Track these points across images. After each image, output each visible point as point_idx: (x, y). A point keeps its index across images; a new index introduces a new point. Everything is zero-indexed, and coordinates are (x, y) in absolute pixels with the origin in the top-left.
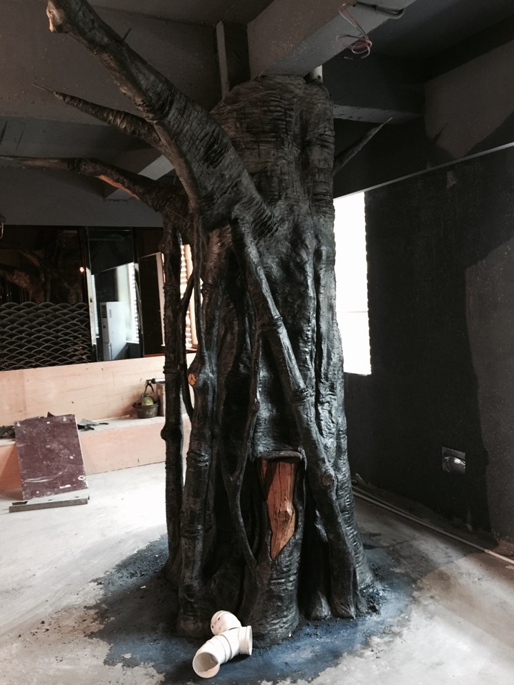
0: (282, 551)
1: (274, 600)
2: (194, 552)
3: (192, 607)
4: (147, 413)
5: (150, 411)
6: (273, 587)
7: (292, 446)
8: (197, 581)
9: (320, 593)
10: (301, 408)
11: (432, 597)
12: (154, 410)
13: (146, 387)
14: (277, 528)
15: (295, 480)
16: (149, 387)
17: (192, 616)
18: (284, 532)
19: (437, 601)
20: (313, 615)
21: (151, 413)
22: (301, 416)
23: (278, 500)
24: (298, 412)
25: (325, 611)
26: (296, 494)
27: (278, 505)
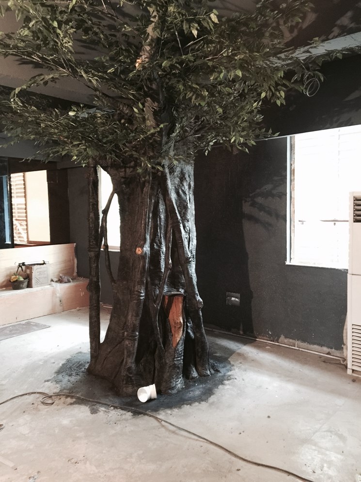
0: (178, 343)
1: (176, 369)
2: (134, 347)
3: (131, 379)
4: (21, 286)
5: (23, 285)
6: (176, 362)
7: (176, 289)
8: (134, 365)
9: (192, 365)
10: (189, 267)
11: (241, 363)
12: (26, 284)
13: (18, 268)
14: (175, 332)
15: (183, 305)
16: (20, 268)
17: (131, 384)
18: (178, 333)
19: (243, 364)
20: (190, 377)
21: (24, 286)
22: (189, 271)
23: (175, 317)
24: (187, 269)
25: (195, 374)
26: (184, 313)
27: (176, 319)
